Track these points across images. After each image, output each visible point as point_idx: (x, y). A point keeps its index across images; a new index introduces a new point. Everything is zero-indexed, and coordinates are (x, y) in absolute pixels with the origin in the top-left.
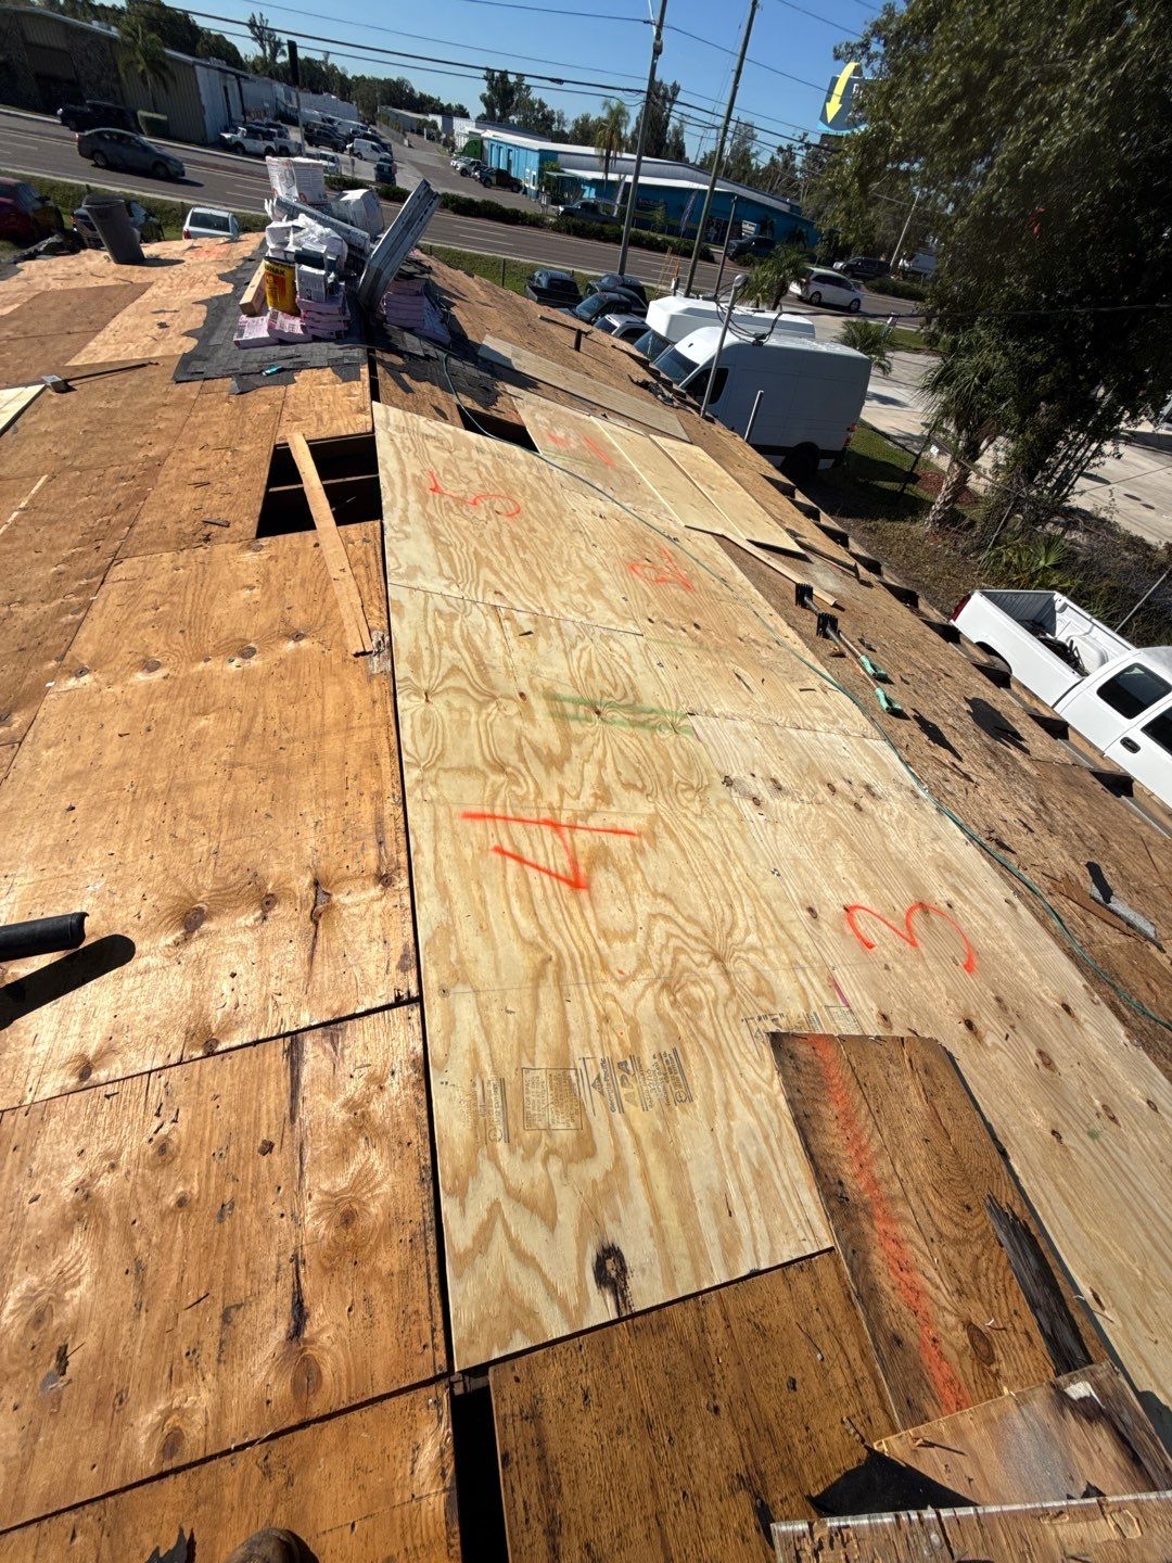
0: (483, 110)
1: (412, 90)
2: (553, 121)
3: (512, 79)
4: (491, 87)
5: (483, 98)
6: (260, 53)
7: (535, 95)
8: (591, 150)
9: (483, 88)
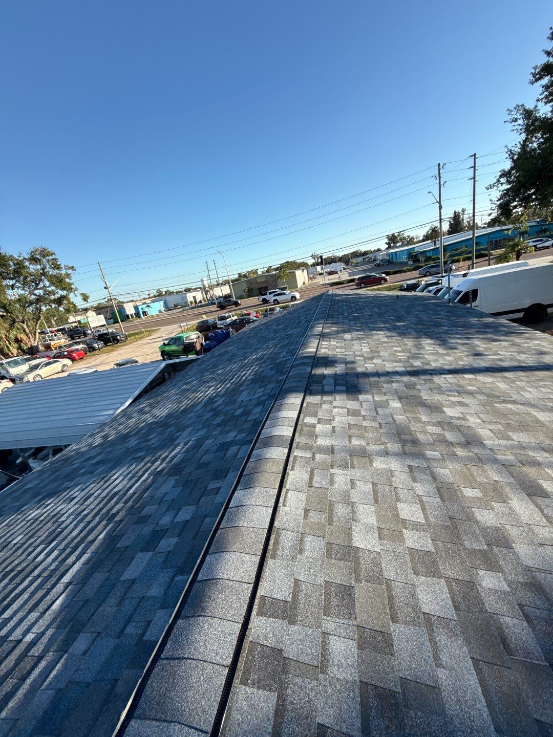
0: (387, 246)
1: (361, 251)
2: (414, 239)
3: (396, 234)
4: (389, 240)
5: (386, 243)
6: (314, 261)
7: (406, 235)
8: (430, 241)
9: (387, 241)
